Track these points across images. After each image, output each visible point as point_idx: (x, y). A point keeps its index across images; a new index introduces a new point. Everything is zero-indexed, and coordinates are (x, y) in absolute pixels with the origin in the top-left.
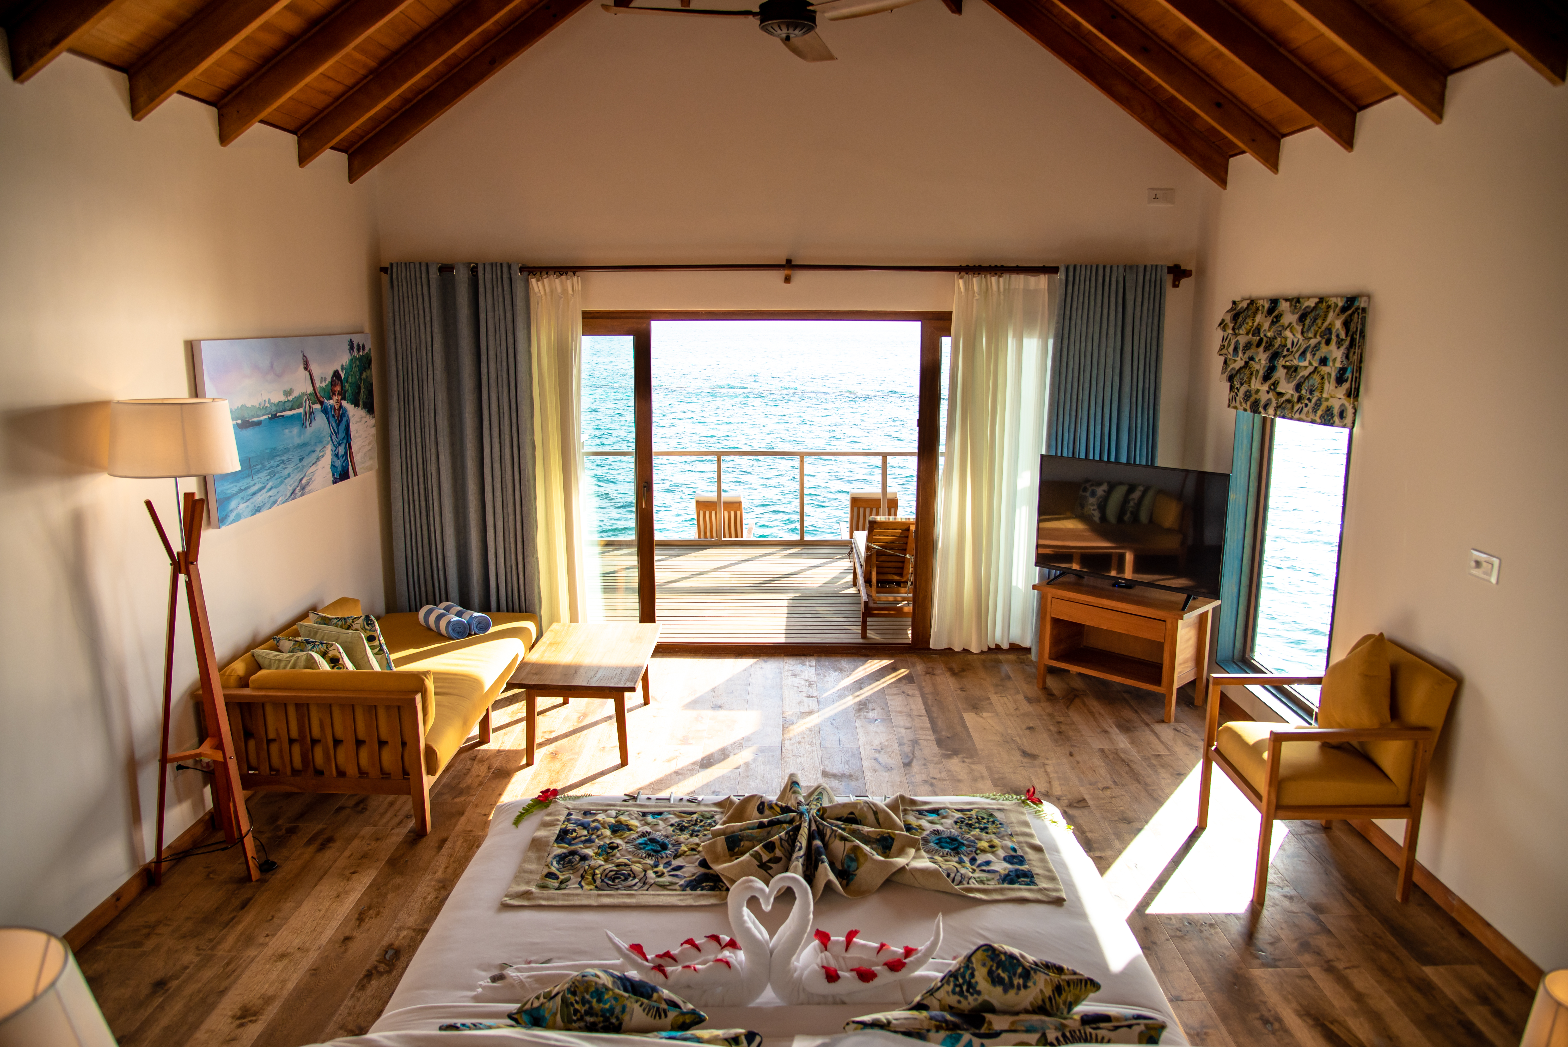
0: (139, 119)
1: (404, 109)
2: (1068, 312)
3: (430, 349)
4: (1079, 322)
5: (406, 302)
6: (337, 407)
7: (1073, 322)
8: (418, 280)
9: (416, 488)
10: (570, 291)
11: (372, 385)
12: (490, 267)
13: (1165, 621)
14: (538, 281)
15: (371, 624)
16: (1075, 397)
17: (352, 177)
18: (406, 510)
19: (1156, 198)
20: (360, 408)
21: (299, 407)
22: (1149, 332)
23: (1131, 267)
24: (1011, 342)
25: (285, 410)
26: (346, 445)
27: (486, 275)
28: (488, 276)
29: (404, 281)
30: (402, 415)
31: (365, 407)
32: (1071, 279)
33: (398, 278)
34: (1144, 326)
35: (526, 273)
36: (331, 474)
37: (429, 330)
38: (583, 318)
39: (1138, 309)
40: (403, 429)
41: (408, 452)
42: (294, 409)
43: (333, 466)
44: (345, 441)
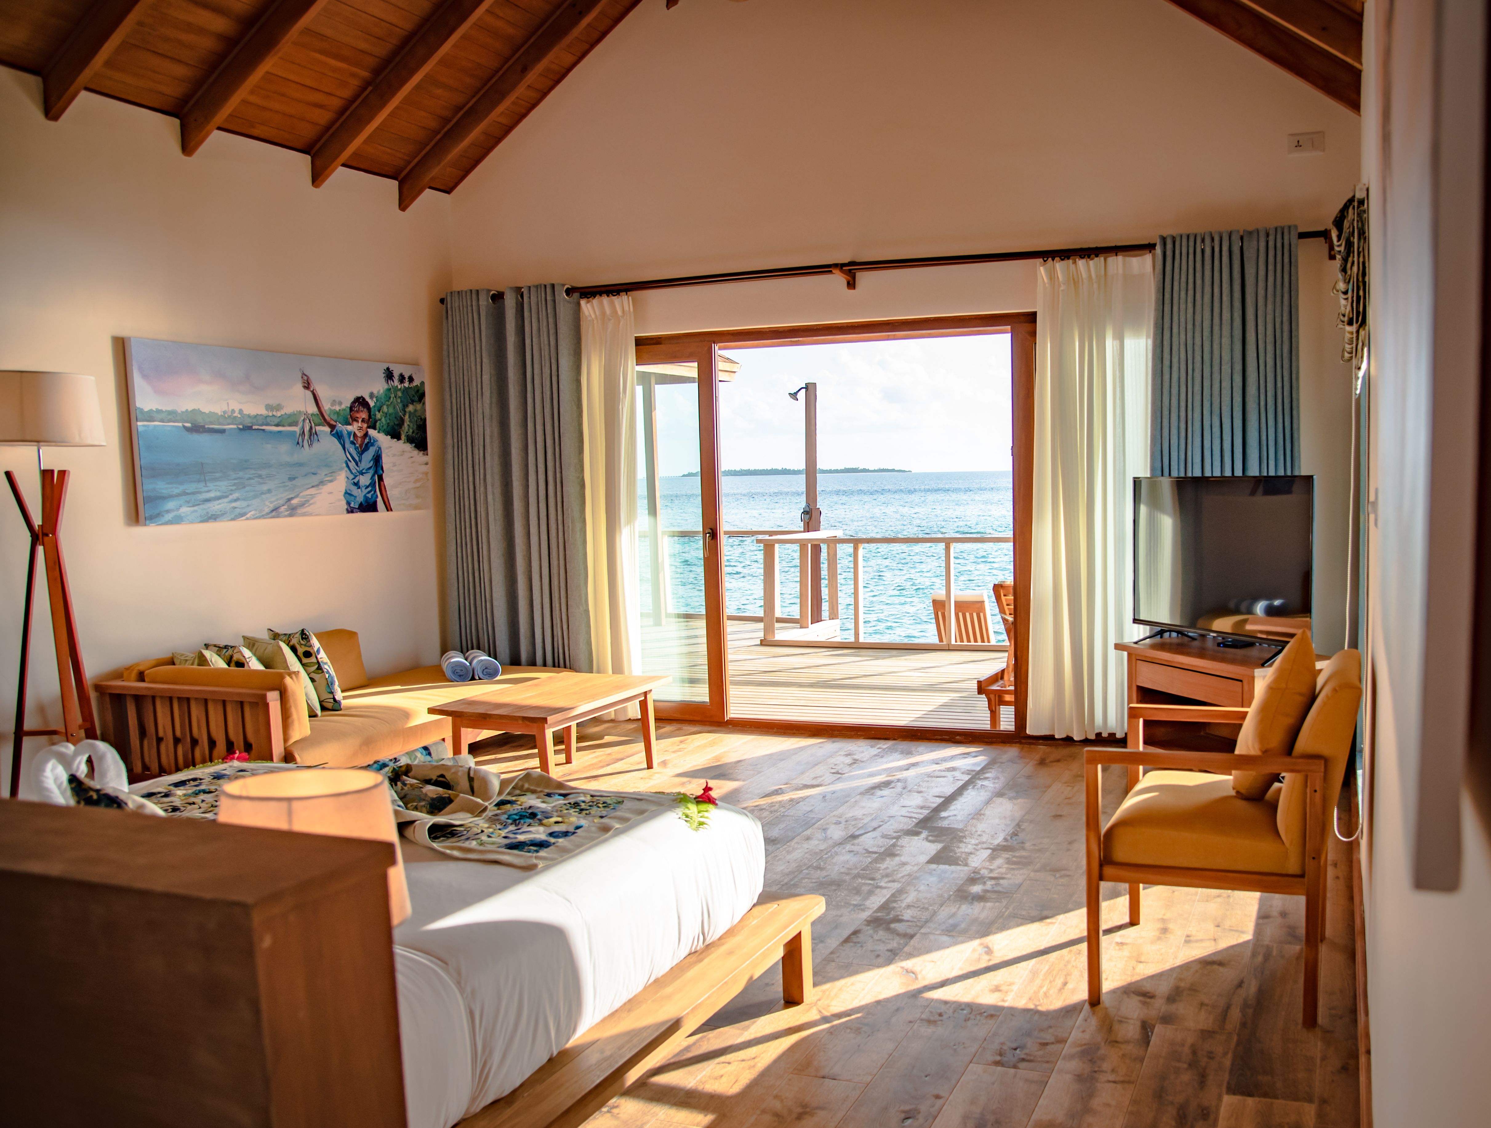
0: (56, 118)
1: (446, 129)
2: (1167, 296)
3: (479, 380)
4: (1183, 306)
5: (459, 332)
6: (359, 434)
7: (1175, 308)
8: (469, 308)
9: (468, 530)
10: (620, 313)
11: (424, 421)
12: (535, 289)
13: (1241, 681)
14: (588, 302)
15: (305, 638)
16: (1183, 404)
17: (403, 205)
18: (459, 554)
19: (1298, 145)
20: (401, 442)
21: (294, 424)
22: (1278, 314)
23: (1250, 233)
24: (1110, 344)
25: (267, 424)
26: (373, 476)
27: (532, 298)
28: (533, 299)
29: (457, 311)
30: (456, 453)
31: (410, 440)
32: (1169, 253)
33: (452, 308)
34: (1270, 307)
35: (576, 295)
36: (344, 502)
37: (478, 360)
38: (636, 345)
39: (1261, 284)
40: (456, 467)
41: (461, 492)
42: (283, 426)
43: (348, 494)
44: (372, 472)
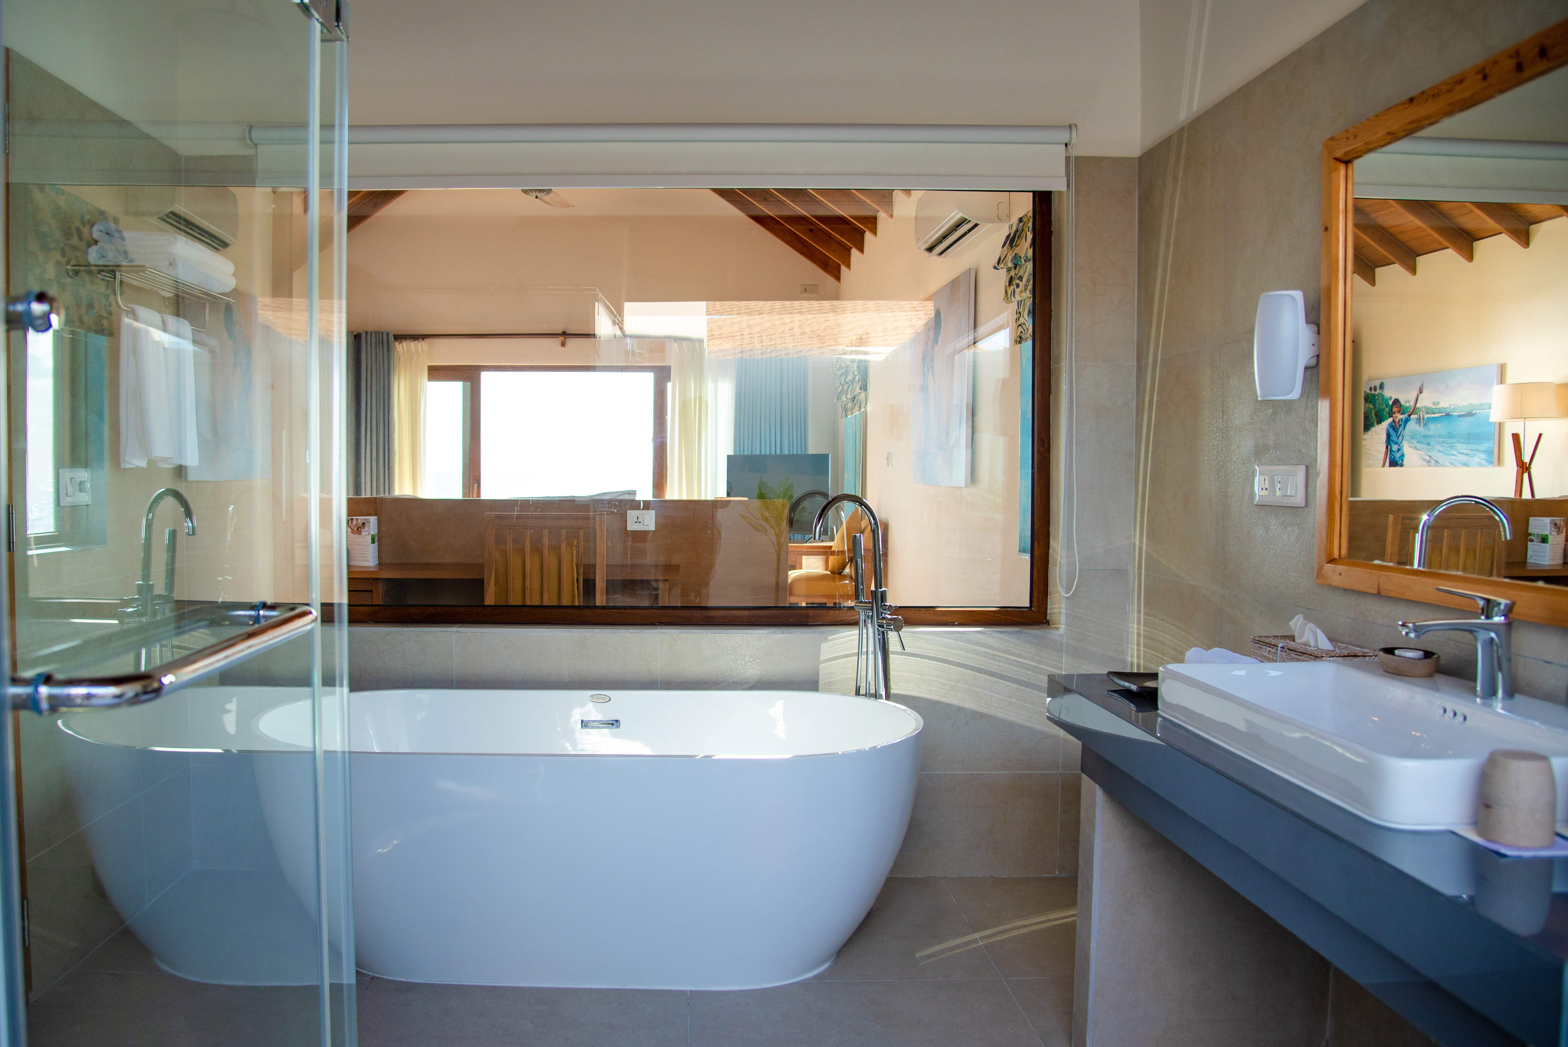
10: (420, 351)
12: (378, 335)
14: (399, 344)
16: (751, 418)
19: (805, 290)
22: (798, 375)
24: (710, 385)
34: (795, 372)
38: (428, 370)
